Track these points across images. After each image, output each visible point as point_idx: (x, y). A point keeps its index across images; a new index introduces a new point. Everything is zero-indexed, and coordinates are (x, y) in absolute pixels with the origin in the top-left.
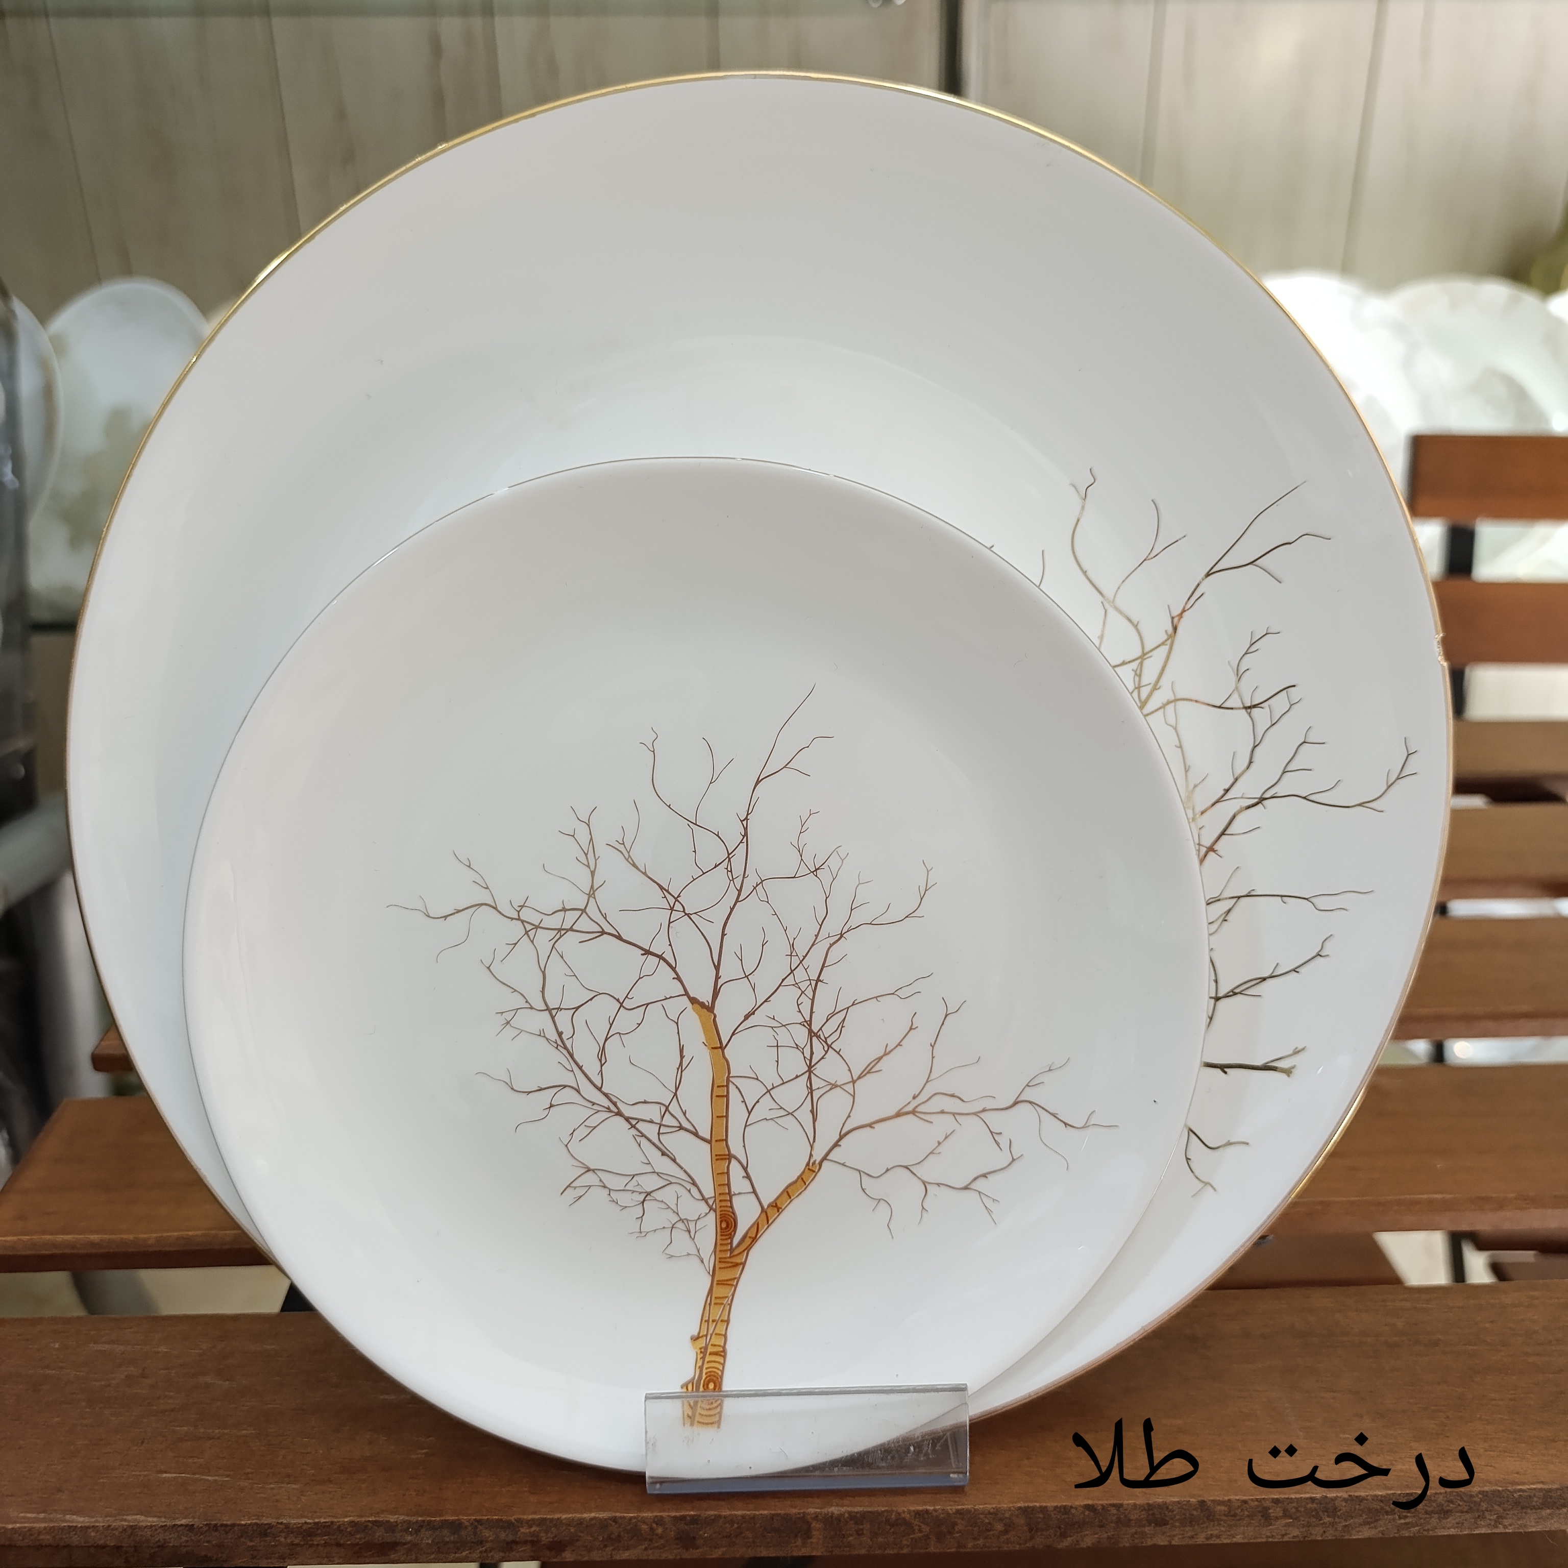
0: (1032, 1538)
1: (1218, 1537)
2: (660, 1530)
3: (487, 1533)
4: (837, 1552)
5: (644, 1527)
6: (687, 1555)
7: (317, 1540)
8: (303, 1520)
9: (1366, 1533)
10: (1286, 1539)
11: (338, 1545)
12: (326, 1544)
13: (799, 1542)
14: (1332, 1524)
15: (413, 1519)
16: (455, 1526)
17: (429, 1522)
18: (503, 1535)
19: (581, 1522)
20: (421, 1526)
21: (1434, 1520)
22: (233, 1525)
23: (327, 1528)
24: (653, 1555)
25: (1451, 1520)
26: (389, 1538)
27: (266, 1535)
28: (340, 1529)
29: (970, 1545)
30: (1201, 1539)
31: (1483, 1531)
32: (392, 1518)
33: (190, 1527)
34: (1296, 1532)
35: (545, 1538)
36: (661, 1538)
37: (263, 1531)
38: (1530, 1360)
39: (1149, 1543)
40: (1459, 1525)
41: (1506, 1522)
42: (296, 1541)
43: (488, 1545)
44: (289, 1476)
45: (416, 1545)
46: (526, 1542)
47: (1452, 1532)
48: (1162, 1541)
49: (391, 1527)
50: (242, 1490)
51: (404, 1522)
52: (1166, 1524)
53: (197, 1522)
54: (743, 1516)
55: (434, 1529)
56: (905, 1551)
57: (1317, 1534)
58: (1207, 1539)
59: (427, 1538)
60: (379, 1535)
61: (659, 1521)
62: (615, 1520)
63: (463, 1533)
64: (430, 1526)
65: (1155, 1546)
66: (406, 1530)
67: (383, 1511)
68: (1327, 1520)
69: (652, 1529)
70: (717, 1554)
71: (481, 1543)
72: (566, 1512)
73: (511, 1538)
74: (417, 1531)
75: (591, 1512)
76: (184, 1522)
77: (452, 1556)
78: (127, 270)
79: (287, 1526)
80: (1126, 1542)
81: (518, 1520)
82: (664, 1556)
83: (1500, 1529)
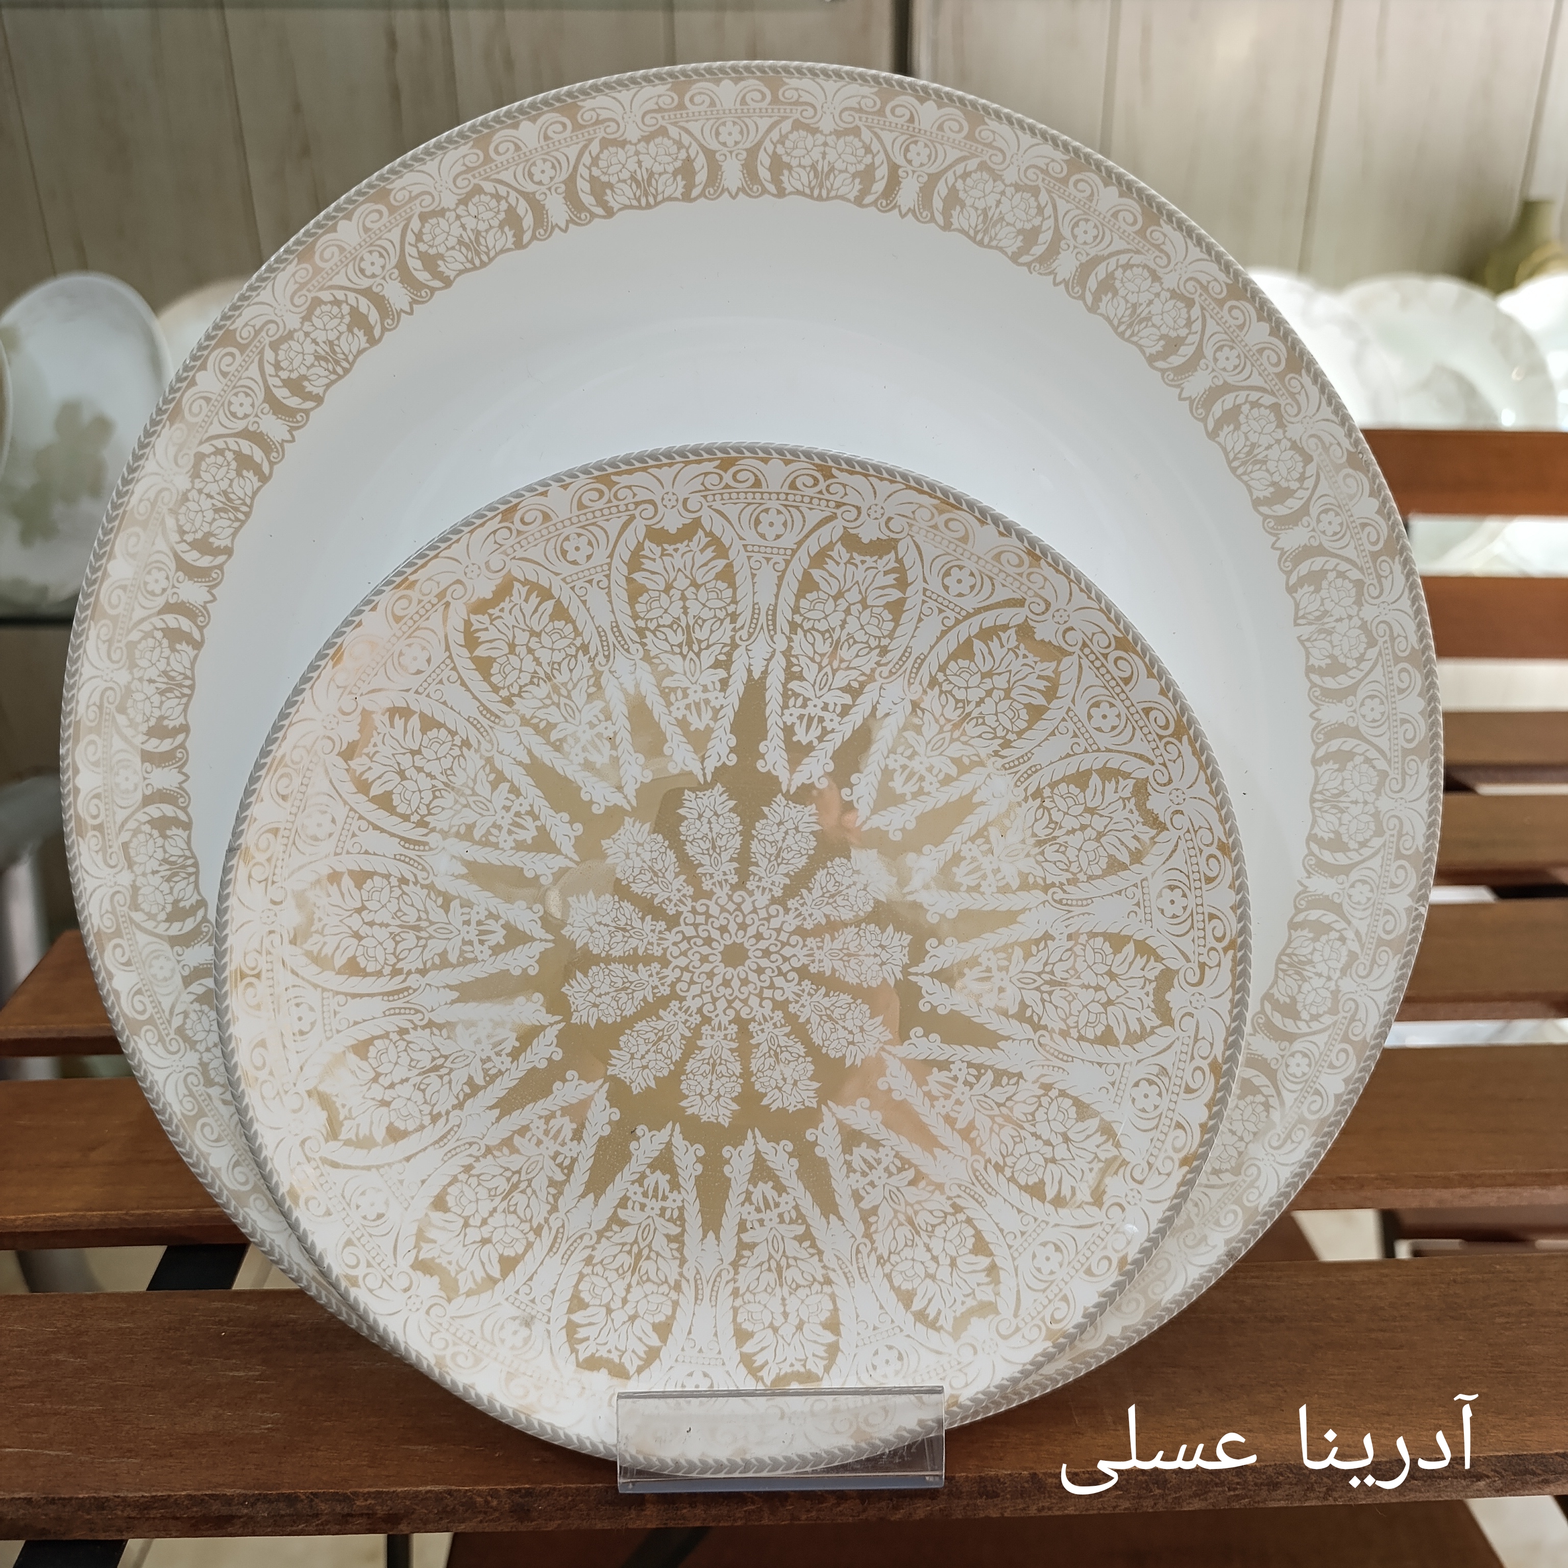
0: (864, 1511)
1: (1050, 1509)
2: (495, 1503)
3: (323, 1506)
4: (671, 1524)
5: (479, 1499)
6: (523, 1527)
7: (153, 1513)
8: (140, 1494)
9: (1197, 1505)
10: (1117, 1511)
11: (176, 1518)
12: (163, 1517)
13: (633, 1514)
14: (1162, 1496)
15: (250, 1492)
16: (292, 1500)
17: (266, 1495)
18: (338, 1509)
19: (416, 1494)
20: (258, 1498)
21: (1264, 1493)
22: (71, 1499)
23: (163, 1501)
24: (488, 1528)
25: (1280, 1493)
26: (225, 1511)
27: (103, 1509)
28: (177, 1502)
29: (804, 1517)
30: (1033, 1511)
31: (1314, 1503)
32: (229, 1492)
33: (29, 1501)
34: (1127, 1504)
35: (380, 1511)
36: (496, 1510)
37: (101, 1504)
38: (1373, 1335)
39: (982, 1515)
40: (1289, 1497)
41: (1335, 1495)
42: (133, 1514)
43: (324, 1518)
44: (130, 1451)
45: (252, 1518)
46: (362, 1515)
47: (1283, 1504)
48: (994, 1514)
49: (228, 1501)
50: (82, 1464)
51: (240, 1495)
52: (997, 1496)
53: (34, 1495)
54: (577, 1489)
55: (270, 1502)
56: (739, 1523)
57: (1147, 1505)
58: (1039, 1510)
59: (262, 1511)
60: (216, 1508)
61: (494, 1494)
62: (450, 1493)
63: (299, 1506)
64: (266, 1499)
65: (988, 1518)
66: (242, 1504)
67: (221, 1485)
68: (1157, 1492)
69: (487, 1502)
70: (552, 1526)
71: (317, 1515)
72: (402, 1485)
73: (346, 1510)
74: (253, 1505)
75: (426, 1484)
76: (22, 1495)
77: (289, 1529)
78: (84, 265)
79: (124, 1499)
80: (958, 1515)
81: (354, 1493)
82: (500, 1529)
83: (1331, 1502)
